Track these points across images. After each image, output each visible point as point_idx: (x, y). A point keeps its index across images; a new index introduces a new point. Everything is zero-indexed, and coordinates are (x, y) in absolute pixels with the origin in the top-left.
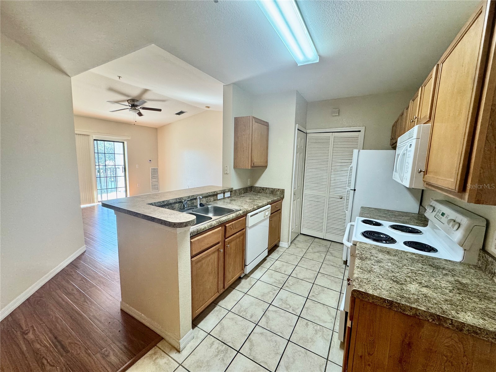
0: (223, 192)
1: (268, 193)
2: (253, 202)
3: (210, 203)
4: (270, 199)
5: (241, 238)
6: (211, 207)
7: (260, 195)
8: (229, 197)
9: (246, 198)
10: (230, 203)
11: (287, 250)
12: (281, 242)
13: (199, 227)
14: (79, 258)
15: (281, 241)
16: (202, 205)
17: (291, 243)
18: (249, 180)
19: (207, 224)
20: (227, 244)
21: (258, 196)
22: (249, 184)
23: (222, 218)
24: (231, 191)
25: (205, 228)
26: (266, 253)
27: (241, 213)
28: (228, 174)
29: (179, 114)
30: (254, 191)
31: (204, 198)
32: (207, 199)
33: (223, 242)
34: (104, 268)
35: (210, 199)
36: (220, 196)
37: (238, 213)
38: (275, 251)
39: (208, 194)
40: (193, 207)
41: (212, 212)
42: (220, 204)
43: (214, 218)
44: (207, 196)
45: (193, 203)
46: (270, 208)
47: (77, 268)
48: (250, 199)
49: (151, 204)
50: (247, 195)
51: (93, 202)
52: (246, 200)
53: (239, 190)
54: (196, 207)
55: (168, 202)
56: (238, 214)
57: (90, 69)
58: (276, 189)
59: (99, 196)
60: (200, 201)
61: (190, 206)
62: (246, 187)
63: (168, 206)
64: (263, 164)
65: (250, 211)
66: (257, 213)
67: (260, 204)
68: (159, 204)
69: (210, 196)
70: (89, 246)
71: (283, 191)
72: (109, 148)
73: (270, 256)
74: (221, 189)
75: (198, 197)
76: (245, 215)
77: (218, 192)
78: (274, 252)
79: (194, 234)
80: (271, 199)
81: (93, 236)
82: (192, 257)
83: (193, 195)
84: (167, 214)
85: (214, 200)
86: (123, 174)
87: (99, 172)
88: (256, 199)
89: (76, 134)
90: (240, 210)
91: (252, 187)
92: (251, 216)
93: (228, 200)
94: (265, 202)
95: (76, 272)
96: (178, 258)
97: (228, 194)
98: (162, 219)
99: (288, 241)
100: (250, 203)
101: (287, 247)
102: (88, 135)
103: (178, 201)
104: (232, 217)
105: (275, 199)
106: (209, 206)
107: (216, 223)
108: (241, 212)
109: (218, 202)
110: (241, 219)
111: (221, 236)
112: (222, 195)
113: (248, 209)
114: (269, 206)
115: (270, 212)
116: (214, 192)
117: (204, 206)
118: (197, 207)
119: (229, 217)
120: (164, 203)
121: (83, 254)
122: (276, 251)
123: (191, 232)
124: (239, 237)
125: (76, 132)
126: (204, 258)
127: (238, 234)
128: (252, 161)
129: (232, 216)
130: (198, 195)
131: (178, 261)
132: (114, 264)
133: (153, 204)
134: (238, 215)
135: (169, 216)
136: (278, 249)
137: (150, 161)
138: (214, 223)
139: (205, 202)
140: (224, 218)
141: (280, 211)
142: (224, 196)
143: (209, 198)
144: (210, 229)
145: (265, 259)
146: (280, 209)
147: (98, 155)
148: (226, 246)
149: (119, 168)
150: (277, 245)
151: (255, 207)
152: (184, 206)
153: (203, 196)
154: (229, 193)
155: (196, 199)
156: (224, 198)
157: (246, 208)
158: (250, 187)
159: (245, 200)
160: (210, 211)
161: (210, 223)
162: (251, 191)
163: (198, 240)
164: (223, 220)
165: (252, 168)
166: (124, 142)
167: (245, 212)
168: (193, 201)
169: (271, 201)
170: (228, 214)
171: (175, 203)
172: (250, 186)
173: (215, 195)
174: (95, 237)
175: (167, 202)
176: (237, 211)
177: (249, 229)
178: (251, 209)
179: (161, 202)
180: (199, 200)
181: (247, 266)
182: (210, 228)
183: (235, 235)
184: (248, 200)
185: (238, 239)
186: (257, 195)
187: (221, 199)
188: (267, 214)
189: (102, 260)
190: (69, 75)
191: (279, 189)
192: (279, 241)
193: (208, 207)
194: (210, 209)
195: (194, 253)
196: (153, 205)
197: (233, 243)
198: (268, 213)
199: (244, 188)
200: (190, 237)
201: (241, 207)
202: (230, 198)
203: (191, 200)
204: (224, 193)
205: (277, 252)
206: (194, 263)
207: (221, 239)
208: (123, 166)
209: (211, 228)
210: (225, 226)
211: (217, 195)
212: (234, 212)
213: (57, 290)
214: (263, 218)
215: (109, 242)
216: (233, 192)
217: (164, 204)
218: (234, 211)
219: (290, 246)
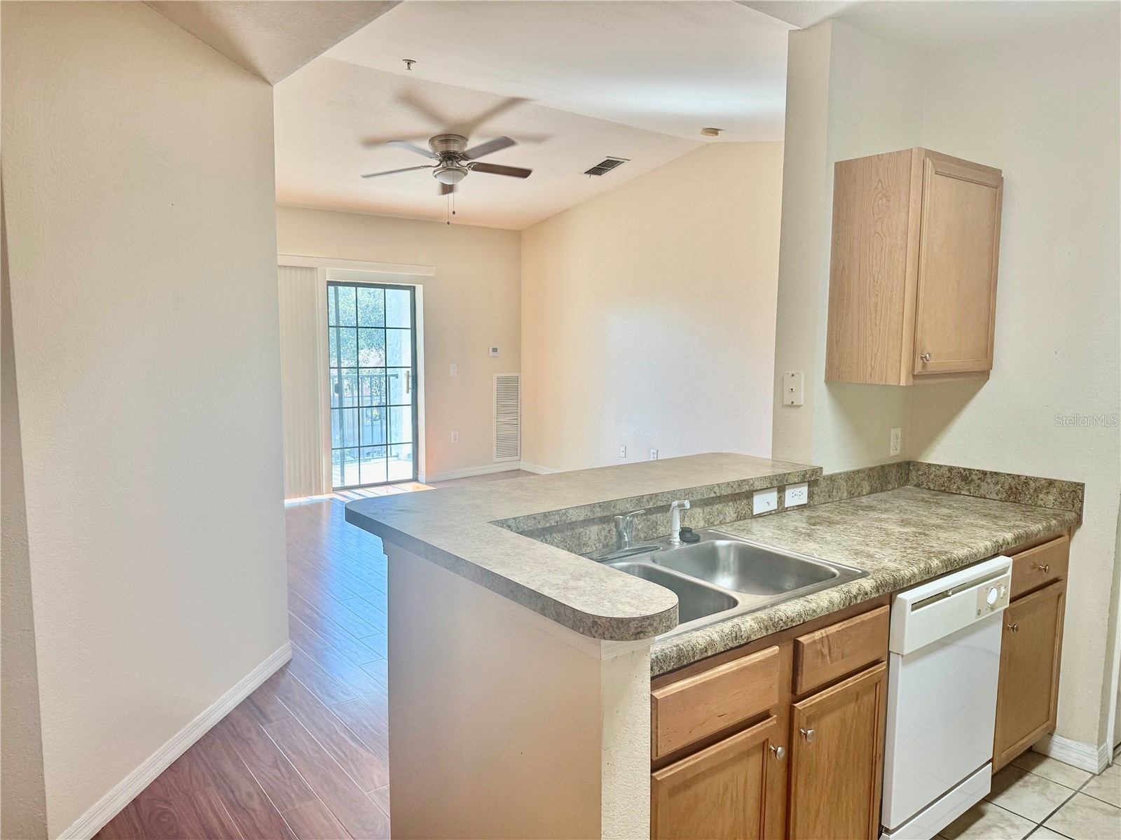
0: (775, 483)
1: (994, 496)
2: (921, 539)
3: (723, 529)
4: (1010, 528)
5: (868, 699)
6: (729, 546)
7: (950, 507)
8: (804, 506)
9: (884, 516)
10: (809, 535)
11: (1093, 783)
12: (1057, 738)
13: (686, 637)
14: (271, 683)
15: (1057, 730)
16: (688, 535)
17: (1115, 749)
18: (896, 432)
19: (718, 628)
20: (804, 721)
21: (945, 511)
22: (893, 451)
23: (782, 607)
24: (812, 479)
25: (712, 643)
26: (982, 784)
27: (868, 589)
28: (799, 406)
29: (598, 170)
30: (918, 485)
31: (696, 506)
32: (707, 509)
33: (786, 714)
34: (339, 732)
35: (720, 513)
36: (764, 502)
37: (854, 587)
38: (1027, 778)
39: (716, 489)
40: (654, 541)
41: (732, 566)
42: (765, 538)
43: (747, 600)
44: (711, 500)
45: (655, 526)
46: (1009, 573)
47: (263, 720)
48: (905, 523)
49: (503, 523)
50: (886, 502)
51: (319, 492)
52: (885, 526)
53: (850, 476)
54: (667, 541)
55: (564, 518)
56: (854, 591)
57: (325, 49)
58: (1036, 480)
59: (336, 470)
60: (682, 520)
61: (642, 535)
62: (882, 467)
63: (561, 531)
64: (971, 366)
65: (910, 580)
66: (944, 595)
67: (960, 553)
68: (531, 522)
69: (720, 499)
70: (299, 642)
71: (1073, 494)
72: (368, 306)
73: (1001, 800)
74: (768, 472)
75: (675, 503)
76: (886, 596)
77: (758, 485)
78: (1020, 783)
79: (666, 668)
80: (1014, 526)
81: (312, 609)
82: (655, 767)
83: (657, 495)
84: (563, 574)
85: (740, 518)
86: (407, 399)
87: (339, 389)
88: (938, 526)
89: (280, 266)
90: (864, 574)
91: (908, 463)
92: (916, 606)
93: (798, 522)
94: (983, 544)
95: (260, 733)
96: (604, 763)
97: (797, 496)
98: (546, 591)
99: (1101, 740)
100: (909, 544)
101: (1094, 766)
102: (311, 268)
103: (599, 513)
104: (825, 604)
105: (1035, 528)
106: (719, 543)
107: (756, 626)
108: (867, 584)
109: (756, 526)
110: (868, 616)
111: (776, 687)
112: (772, 497)
113: (899, 570)
114: (1004, 561)
115: (1006, 591)
116: (741, 483)
117: (697, 541)
118: (670, 543)
119: (813, 606)
120: (547, 522)
121: (282, 671)
122: (1036, 779)
123: (653, 656)
124: (857, 695)
125: (281, 261)
126: (704, 773)
127: (850, 681)
128: (918, 351)
129: (826, 599)
130: (674, 494)
131: (603, 776)
132: (371, 725)
133: (510, 523)
134: (856, 597)
135: (572, 583)
136: (1042, 769)
137: (495, 350)
138: (748, 625)
139: (701, 524)
140: (791, 608)
141: (1056, 585)
142: (781, 500)
143: (719, 506)
144: (732, 649)
145: (975, 813)
146: (1056, 581)
147: (338, 333)
148: (796, 733)
149: (397, 376)
150: (1040, 749)
151: (935, 563)
152: (620, 536)
153: (695, 498)
154: (804, 489)
155: (666, 508)
156: (781, 510)
157: (893, 565)
158: (899, 465)
159: (877, 524)
160: (721, 564)
161: (730, 624)
162: (907, 481)
163: (682, 693)
164: (789, 614)
165: (918, 382)
166: (414, 287)
167: (887, 584)
168: (653, 517)
169: (1016, 539)
170: (810, 587)
171: (588, 522)
172: (899, 460)
173: (742, 495)
174: (318, 614)
175: (557, 518)
176: (849, 576)
177: (903, 662)
178: (916, 571)
179: (538, 518)
180: (677, 516)
181: (888, 831)
182: (731, 645)
183: (838, 688)
184: (896, 529)
185: (852, 705)
186: (938, 504)
187: (770, 513)
188: (992, 598)
189: (335, 702)
190: (269, 78)
191: (1051, 483)
192: (1051, 734)
193: (713, 543)
194: (722, 553)
195: (665, 750)
196: (509, 527)
197: (829, 722)
198: (997, 596)
199: (871, 469)
200: (652, 679)
201: (864, 560)
202: (807, 513)
203: (649, 512)
204: (781, 490)
205: (1035, 783)
206: (663, 791)
207: (776, 701)
208: (410, 370)
209: (736, 647)
210: (797, 645)
211: (749, 495)
212: (832, 581)
213: (209, 786)
214: (973, 619)
215: (359, 637)
216: (823, 484)
217: (548, 525)
218: (834, 575)
219: (1108, 766)
